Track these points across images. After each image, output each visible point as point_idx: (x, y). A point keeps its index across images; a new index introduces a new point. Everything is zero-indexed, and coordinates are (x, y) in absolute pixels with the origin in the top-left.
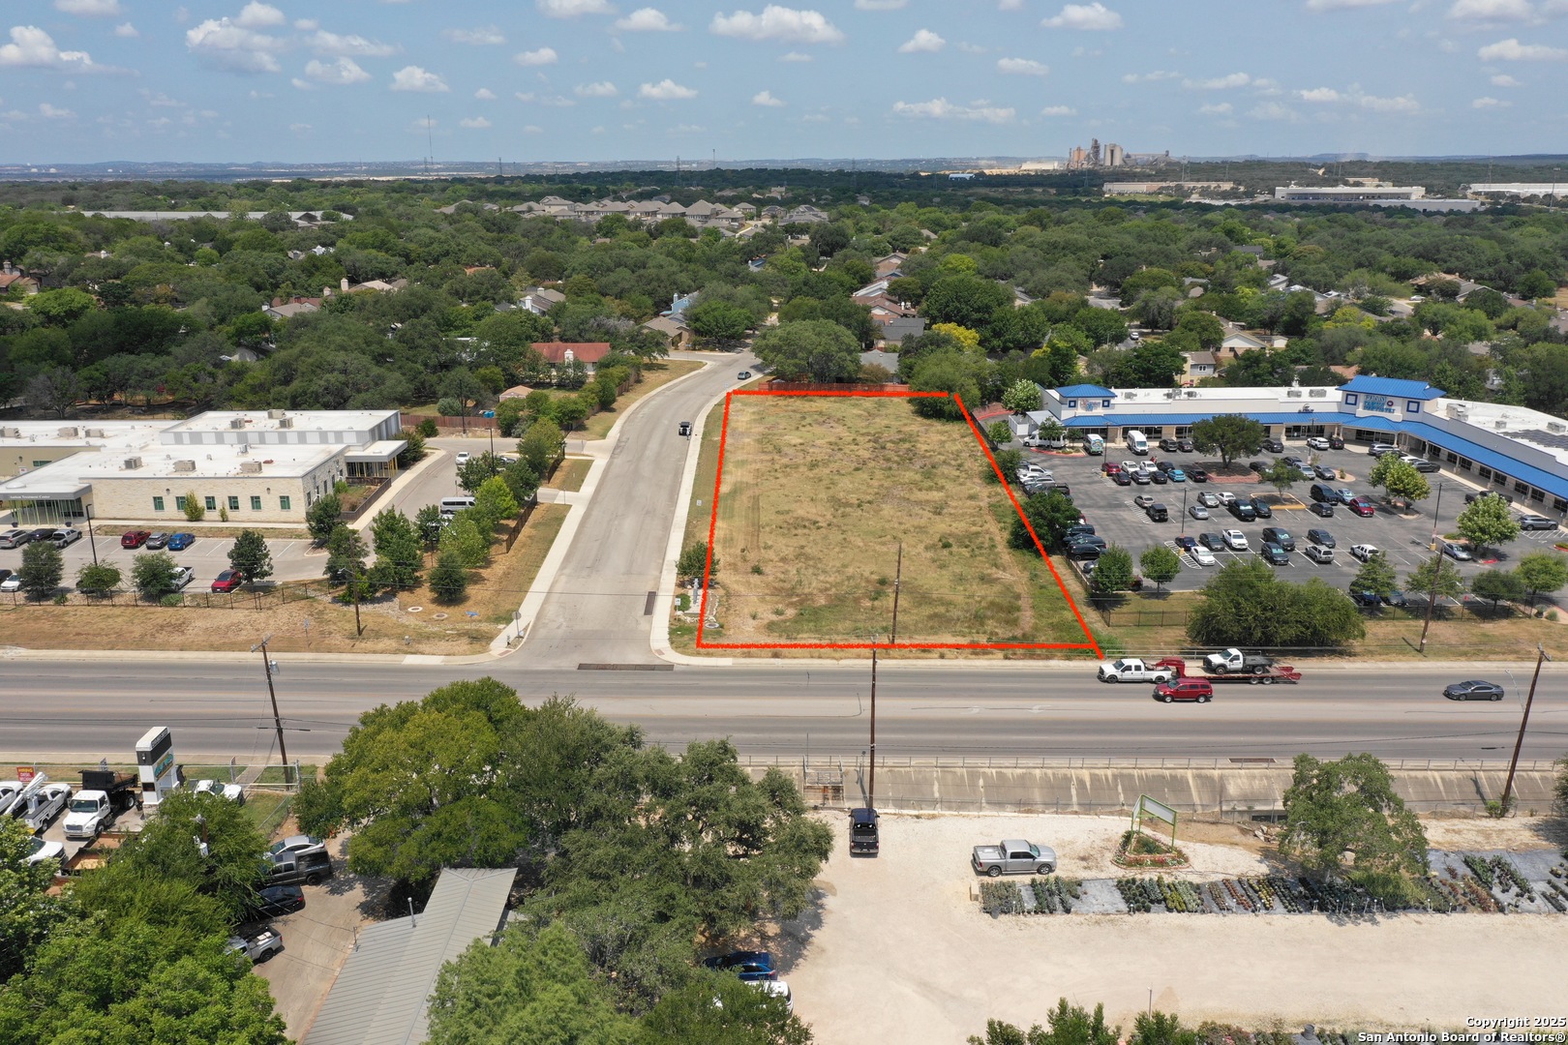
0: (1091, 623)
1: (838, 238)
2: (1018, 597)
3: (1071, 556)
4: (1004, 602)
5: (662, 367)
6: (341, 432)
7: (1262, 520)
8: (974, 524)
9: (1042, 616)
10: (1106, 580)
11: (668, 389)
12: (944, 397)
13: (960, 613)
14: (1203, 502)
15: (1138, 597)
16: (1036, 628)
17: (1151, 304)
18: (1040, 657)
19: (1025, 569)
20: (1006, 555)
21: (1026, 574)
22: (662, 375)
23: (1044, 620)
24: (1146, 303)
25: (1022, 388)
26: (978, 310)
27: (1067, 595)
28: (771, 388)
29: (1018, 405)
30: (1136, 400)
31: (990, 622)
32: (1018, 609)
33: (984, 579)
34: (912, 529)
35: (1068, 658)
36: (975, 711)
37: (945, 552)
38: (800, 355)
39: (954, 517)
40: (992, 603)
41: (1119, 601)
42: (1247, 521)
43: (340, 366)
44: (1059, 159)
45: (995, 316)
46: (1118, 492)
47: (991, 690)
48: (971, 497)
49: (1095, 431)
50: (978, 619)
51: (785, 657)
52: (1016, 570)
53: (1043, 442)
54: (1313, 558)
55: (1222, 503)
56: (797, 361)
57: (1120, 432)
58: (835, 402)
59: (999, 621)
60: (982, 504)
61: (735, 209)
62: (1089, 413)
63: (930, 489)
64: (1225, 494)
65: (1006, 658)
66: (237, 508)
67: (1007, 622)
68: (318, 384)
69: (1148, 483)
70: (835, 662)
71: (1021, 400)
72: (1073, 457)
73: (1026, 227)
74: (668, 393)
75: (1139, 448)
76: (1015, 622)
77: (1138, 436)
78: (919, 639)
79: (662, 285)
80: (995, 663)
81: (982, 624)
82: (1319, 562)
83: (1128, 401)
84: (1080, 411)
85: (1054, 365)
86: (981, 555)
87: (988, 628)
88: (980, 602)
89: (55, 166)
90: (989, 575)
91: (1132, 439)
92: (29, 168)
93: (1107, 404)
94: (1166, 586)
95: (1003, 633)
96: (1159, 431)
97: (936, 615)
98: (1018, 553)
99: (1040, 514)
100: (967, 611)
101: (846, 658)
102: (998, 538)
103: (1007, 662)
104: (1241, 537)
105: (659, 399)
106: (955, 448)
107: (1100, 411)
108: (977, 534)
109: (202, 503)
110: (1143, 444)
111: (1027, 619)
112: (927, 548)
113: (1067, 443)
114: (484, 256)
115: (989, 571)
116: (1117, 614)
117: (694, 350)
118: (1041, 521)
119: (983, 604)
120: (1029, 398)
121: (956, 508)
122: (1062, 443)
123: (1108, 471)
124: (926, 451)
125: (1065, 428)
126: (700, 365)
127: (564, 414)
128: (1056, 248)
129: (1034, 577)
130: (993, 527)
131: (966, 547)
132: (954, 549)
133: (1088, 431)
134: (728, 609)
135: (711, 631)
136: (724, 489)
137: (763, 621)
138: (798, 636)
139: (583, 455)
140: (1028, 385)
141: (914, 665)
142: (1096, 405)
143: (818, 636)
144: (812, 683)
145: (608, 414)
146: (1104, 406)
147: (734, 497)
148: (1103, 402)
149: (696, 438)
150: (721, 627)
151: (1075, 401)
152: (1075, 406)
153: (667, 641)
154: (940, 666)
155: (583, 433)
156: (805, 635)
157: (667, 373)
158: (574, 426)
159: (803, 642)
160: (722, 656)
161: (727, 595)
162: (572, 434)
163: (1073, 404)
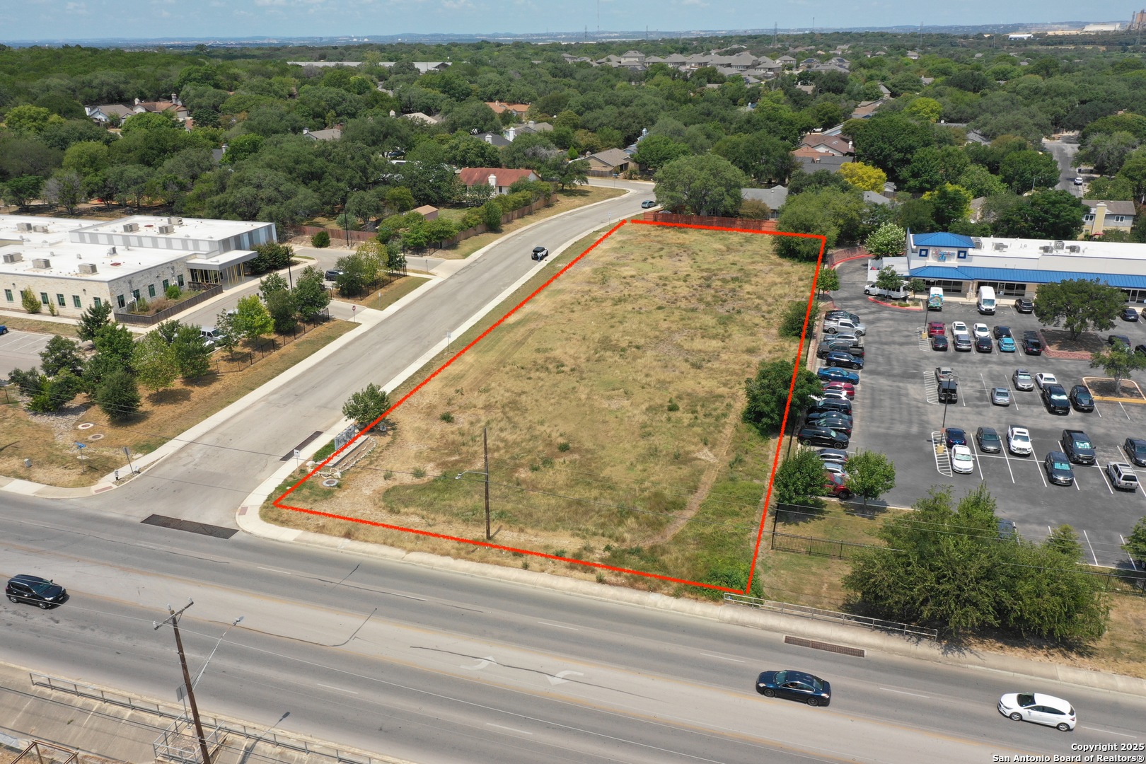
1: (838, 84)
2: (696, 489)
3: (801, 439)
4: (674, 494)
5: (583, 193)
6: (198, 240)
7: (1079, 414)
8: (725, 384)
11: (570, 214)
12: (800, 237)
14: (1015, 381)
15: (841, 510)
16: (678, 539)
17: (1099, 149)
18: (644, 587)
19: (737, 448)
20: (729, 428)
21: (732, 457)
22: (576, 200)
24: (1095, 147)
25: (885, 232)
26: (900, 151)
28: (655, 220)
29: (878, 250)
30: (1007, 253)
31: (631, 522)
32: (681, 507)
34: (653, 384)
37: (665, 416)
40: (657, 494)
41: (815, 511)
42: (1057, 414)
43: (255, 181)
44: (1122, 23)
45: (916, 156)
46: (927, 358)
49: (938, 284)
51: (357, 539)
52: (725, 450)
53: (884, 292)
54: (1112, 480)
55: (1038, 386)
57: (972, 286)
58: (707, 235)
59: (641, 522)
61: (778, 61)
62: (939, 264)
64: (1045, 375)
65: (600, 580)
66: (64, 304)
68: (232, 196)
69: (968, 351)
70: (403, 554)
71: (881, 244)
72: (908, 311)
73: (1030, 75)
74: (568, 217)
75: (984, 307)
76: (660, 526)
77: (989, 293)
80: (581, 585)
81: (619, 523)
82: (1117, 488)
83: (997, 253)
84: (931, 261)
85: (938, 209)
87: (621, 531)
88: (645, 490)
89: (368, 37)
91: (981, 296)
92: (352, 38)
93: (962, 255)
95: (632, 540)
96: (1022, 288)
97: (580, 502)
98: (744, 427)
102: (736, 405)
104: (1025, 439)
105: (554, 222)
106: (780, 292)
107: (953, 262)
108: (719, 396)
109: (39, 299)
110: (991, 302)
111: (681, 521)
113: (910, 294)
114: (523, 95)
116: (796, 530)
117: (631, 179)
119: (646, 494)
120: (893, 243)
121: (723, 362)
122: (902, 294)
123: (932, 332)
124: (749, 293)
125: (907, 278)
126: (625, 192)
127: (432, 233)
128: (1036, 94)
129: (736, 463)
131: (693, 412)
132: (678, 413)
133: (932, 283)
134: (371, 463)
135: (323, 490)
136: (512, 319)
137: (391, 483)
138: (403, 510)
139: (428, 273)
140: (892, 229)
141: (485, 574)
142: (950, 255)
143: (425, 513)
144: (345, 582)
145: (491, 235)
146: (959, 257)
147: (512, 328)
148: (959, 252)
149: (543, 264)
150: (339, 486)
151: (927, 251)
152: (926, 255)
153: (266, 498)
154: (514, 580)
155: (449, 252)
156: (412, 510)
157: (584, 199)
158: (444, 245)
159: (404, 518)
160: (296, 526)
161: (388, 445)
162: (439, 253)
163: (924, 253)
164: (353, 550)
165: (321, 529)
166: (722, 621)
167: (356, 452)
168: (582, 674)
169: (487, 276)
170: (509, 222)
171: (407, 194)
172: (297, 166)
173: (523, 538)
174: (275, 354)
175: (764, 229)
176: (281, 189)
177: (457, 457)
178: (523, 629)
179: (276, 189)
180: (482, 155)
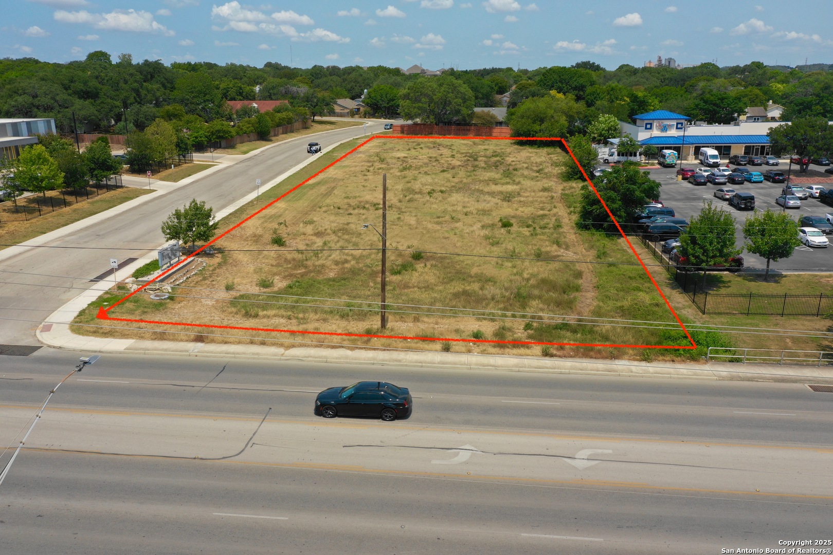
0: (677, 308)
2: (579, 275)
3: (647, 235)
4: (560, 279)
5: (331, 123)
8: (542, 209)
9: (608, 297)
10: (699, 252)
11: (327, 133)
13: (498, 291)
14: (791, 194)
15: (739, 279)
16: (598, 313)
18: (599, 355)
19: (592, 247)
20: (570, 234)
21: (593, 253)
22: (329, 126)
23: (611, 303)
25: (605, 120)
27: (646, 276)
29: (600, 136)
31: (534, 303)
32: (577, 289)
33: (539, 256)
34: (475, 212)
35: (646, 359)
36: (464, 456)
37: (503, 230)
38: (423, 100)
39: (524, 204)
40: (544, 281)
41: (715, 282)
46: (694, 190)
47: (506, 410)
48: (545, 190)
49: (669, 148)
50: (520, 299)
51: (213, 341)
52: (581, 249)
53: (621, 159)
55: (812, 196)
56: (420, 105)
57: (692, 151)
59: (547, 302)
60: (555, 195)
62: (664, 134)
63: (508, 183)
64: (814, 187)
65: (546, 354)
67: (559, 304)
69: (725, 184)
70: (281, 350)
71: (603, 129)
72: (649, 169)
75: (712, 161)
76: (569, 305)
77: (711, 152)
78: (426, 325)
79: (358, 85)
80: (526, 361)
81: (524, 306)
84: (656, 133)
86: (543, 234)
87: (529, 312)
88: (528, 280)
90: (547, 253)
91: (704, 154)
93: (679, 126)
94: (778, 266)
95: (550, 317)
96: (728, 148)
97: (465, 293)
98: (586, 234)
99: (613, 188)
100: (506, 289)
101: (301, 345)
102: (566, 220)
103: (548, 362)
106: (539, 160)
107: (674, 132)
108: (543, 216)
110: (715, 158)
111: (588, 300)
112: (483, 227)
113: (645, 158)
115: (548, 249)
116: (712, 300)
117: (365, 117)
118: (613, 194)
119: (532, 282)
120: (610, 129)
121: (527, 197)
123: (683, 175)
124: (513, 161)
125: (641, 146)
129: (601, 255)
130: (561, 211)
131: (528, 226)
132: (514, 229)
133: (663, 148)
134: (205, 279)
135: (151, 303)
136: (311, 182)
137: (233, 293)
138: (261, 313)
139: (213, 162)
140: (609, 118)
141: (400, 361)
142: (671, 126)
143: (289, 313)
144: (211, 385)
145: (264, 143)
146: (677, 128)
147: (314, 187)
148: (677, 124)
149: (319, 155)
150: (171, 298)
151: (651, 124)
152: (651, 128)
153: (76, 314)
154: (439, 363)
155: (230, 150)
156: (271, 312)
157: (334, 126)
158: (222, 146)
159: (265, 320)
160: (124, 335)
161: (220, 265)
162: (219, 151)
163: (649, 126)
164: (212, 352)
165: (162, 337)
166: (723, 379)
167: (184, 271)
168: (610, 451)
169: (270, 162)
170: (275, 135)
171: (181, 110)
172: (72, 84)
173: (422, 326)
174: (67, 209)
175: (494, 134)
176: (58, 98)
177: (303, 270)
178: (488, 410)
179: (53, 98)
180: (241, 94)
